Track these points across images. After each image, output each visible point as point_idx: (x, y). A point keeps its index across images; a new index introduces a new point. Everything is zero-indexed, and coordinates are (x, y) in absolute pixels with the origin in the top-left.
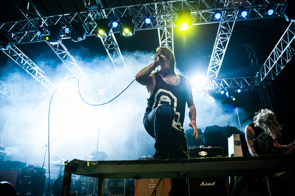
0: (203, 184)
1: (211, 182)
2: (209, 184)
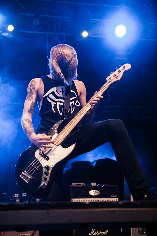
0: (92, 233)
1: (103, 231)
2: (101, 233)
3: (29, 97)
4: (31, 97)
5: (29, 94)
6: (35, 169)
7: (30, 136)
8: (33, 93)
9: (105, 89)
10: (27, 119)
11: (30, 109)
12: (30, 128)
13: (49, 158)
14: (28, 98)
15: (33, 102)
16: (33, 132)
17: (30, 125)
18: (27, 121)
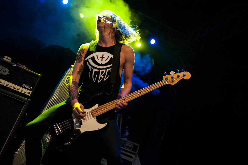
3: (78, 59)
4: (80, 60)
5: (79, 57)
6: (68, 127)
7: (72, 100)
8: (82, 56)
9: (156, 87)
10: (75, 81)
11: (79, 71)
12: (75, 92)
13: (83, 123)
14: (78, 61)
15: (82, 65)
16: (75, 97)
17: (75, 89)
18: (74, 83)
